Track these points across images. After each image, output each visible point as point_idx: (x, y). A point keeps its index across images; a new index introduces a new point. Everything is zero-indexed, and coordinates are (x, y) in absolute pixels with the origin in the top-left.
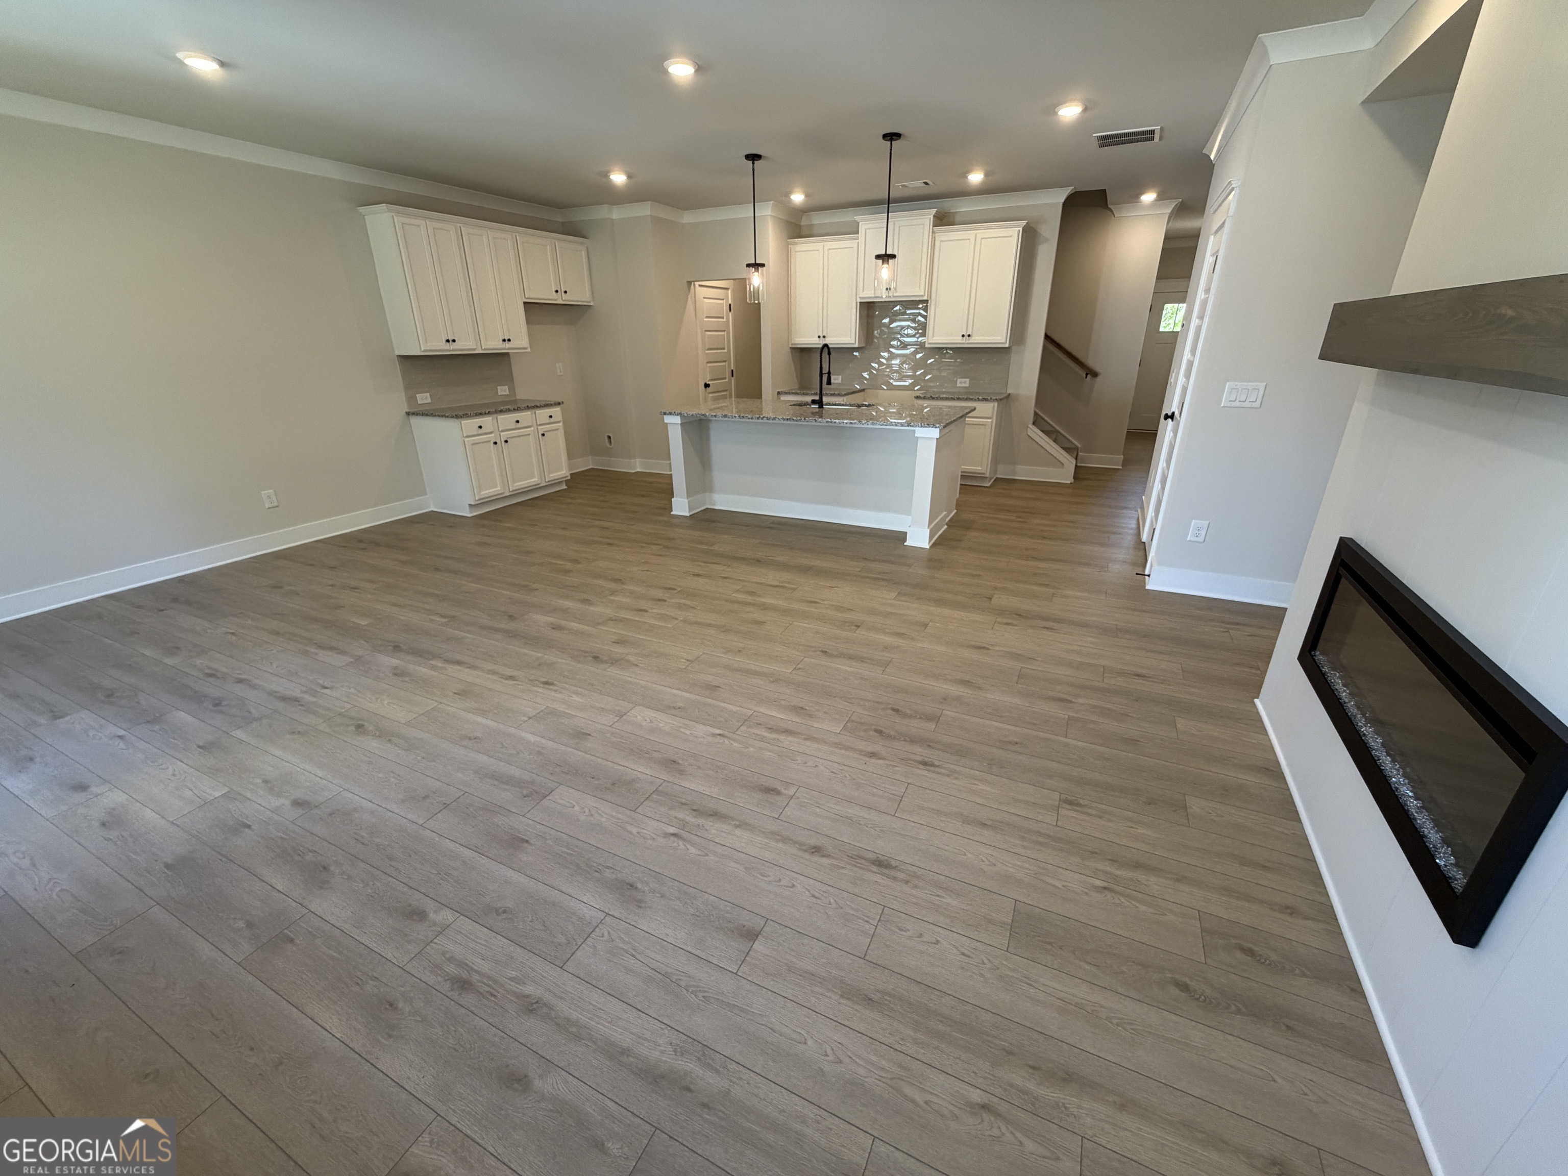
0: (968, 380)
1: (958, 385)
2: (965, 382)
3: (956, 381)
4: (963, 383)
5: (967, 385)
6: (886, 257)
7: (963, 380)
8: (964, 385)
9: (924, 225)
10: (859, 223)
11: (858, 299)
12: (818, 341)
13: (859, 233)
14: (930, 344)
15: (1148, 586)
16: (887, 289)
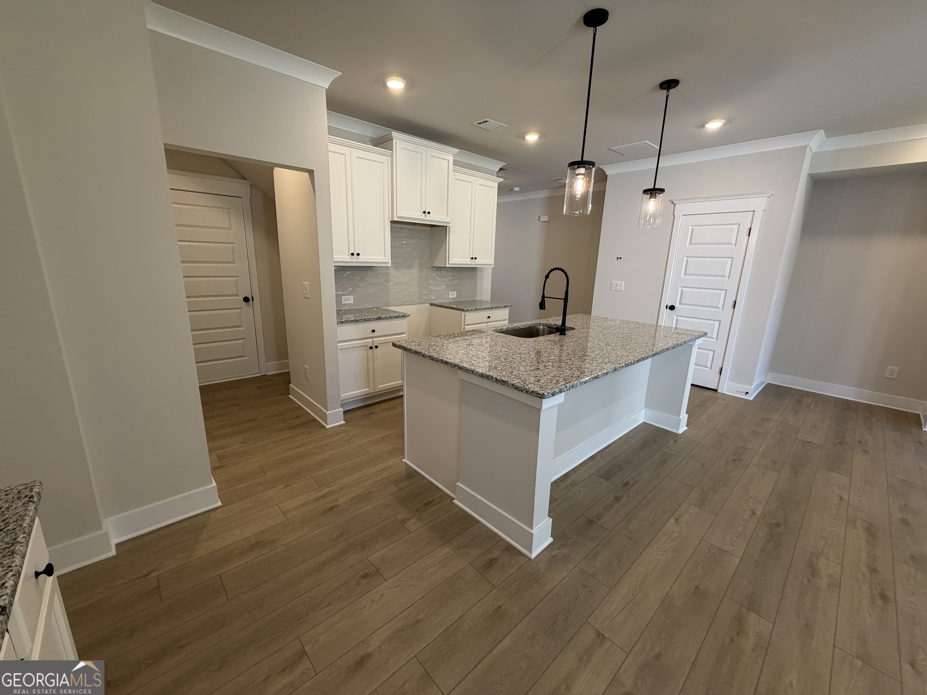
0: (455, 292)
1: (450, 297)
3: (449, 293)
4: (453, 295)
5: (455, 296)
6: (653, 192)
7: (453, 292)
8: (453, 297)
9: (448, 160)
10: (392, 139)
11: (393, 216)
12: (352, 259)
13: (392, 150)
14: (451, 264)
15: (749, 398)
16: (424, 212)
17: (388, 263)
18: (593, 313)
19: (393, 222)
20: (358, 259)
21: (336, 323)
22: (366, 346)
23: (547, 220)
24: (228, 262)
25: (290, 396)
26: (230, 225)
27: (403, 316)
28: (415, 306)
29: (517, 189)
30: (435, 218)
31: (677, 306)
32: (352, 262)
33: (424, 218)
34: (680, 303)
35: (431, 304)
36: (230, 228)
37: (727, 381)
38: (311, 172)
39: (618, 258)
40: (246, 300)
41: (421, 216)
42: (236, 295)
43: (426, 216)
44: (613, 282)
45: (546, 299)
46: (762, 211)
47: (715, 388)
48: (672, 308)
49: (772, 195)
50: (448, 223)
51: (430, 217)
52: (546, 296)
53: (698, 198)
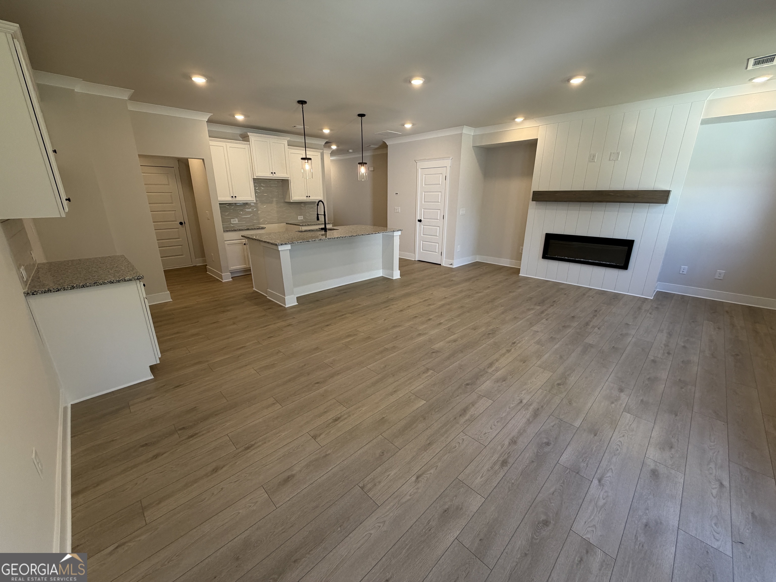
0: (302, 216)
1: (299, 219)
2: (301, 217)
3: (298, 217)
8: (301, 219)
9: (284, 144)
10: (249, 136)
11: (254, 177)
12: (232, 199)
13: (249, 142)
14: (293, 200)
15: (453, 267)
16: (272, 173)
17: (254, 201)
18: (389, 226)
19: (254, 179)
20: (236, 199)
21: (223, 231)
22: (242, 243)
23: (373, 170)
24: (170, 203)
25: (207, 272)
26: (168, 182)
27: (262, 228)
28: (277, 224)
29: (351, 151)
30: (280, 175)
31: (422, 219)
32: (233, 201)
33: (272, 176)
34: (424, 218)
35: (287, 223)
36: (168, 185)
37: (444, 259)
38: (203, 160)
39: (396, 194)
40: (181, 223)
41: (270, 175)
42: (176, 221)
43: (273, 175)
44: (395, 207)
45: (319, 215)
46: (449, 167)
47: (440, 263)
48: (420, 221)
49: (452, 158)
50: (289, 178)
51: (276, 175)
52: (319, 214)
53: (425, 159)
